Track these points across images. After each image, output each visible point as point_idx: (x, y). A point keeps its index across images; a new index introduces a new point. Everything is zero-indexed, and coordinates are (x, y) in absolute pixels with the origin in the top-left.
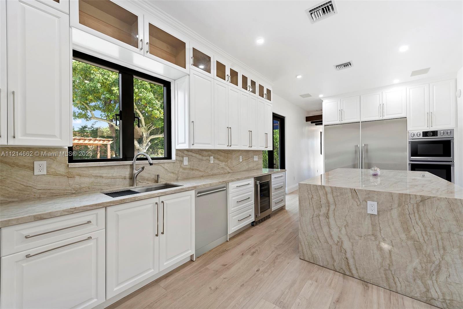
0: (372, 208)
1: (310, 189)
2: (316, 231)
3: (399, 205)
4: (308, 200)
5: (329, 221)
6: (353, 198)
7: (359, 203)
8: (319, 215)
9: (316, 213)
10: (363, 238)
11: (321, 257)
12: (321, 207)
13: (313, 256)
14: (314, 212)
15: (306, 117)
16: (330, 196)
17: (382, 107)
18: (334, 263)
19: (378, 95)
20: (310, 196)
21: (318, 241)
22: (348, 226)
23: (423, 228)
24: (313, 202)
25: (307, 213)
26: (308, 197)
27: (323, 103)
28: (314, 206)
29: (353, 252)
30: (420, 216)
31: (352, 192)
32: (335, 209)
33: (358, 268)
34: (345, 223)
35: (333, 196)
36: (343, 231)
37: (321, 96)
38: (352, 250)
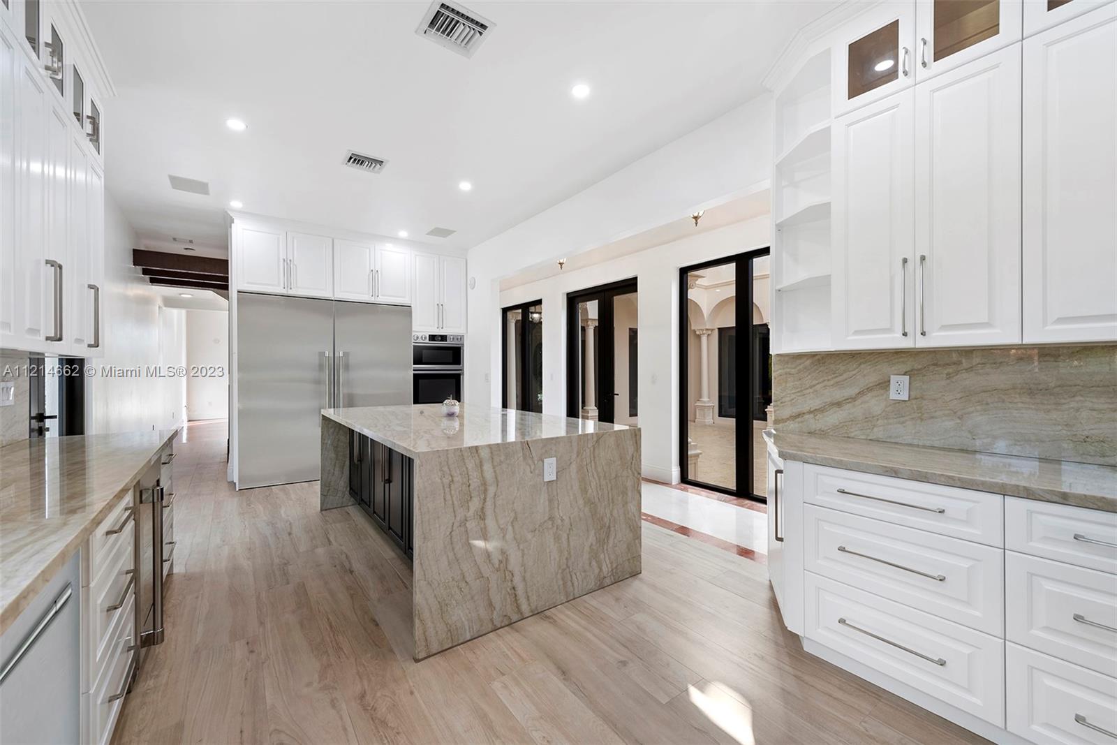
0: (550, 469)
1: (446, 463)
2: (460, 561)
3: (578, 454)
4: (442, 491)
5: (485, 524)
6: (525, 458)
7: (533, 467)
8: (466, 520)
9: (458, 518)
10: (537, 532)
11: (468, 620)
12: (469, 499)
13: (450, 630)
14: (455, 516)
16: (487, 467)
17: (374, 275)
18: (492, 614)
19: (368, 250)
20: (446, 481)
21: (463, 585)
22: (517, 519)
23: (598, 482)
24: (453, 492)
25: (437, 525)
26: (442, 483)
28: (456, 503)
29: (523, 568)
30: (595, 463)
31: (523, 449)
32: (495, 493)
33: (530, 594)
34: (512, 515)
35: (493, 465)
36: (510, 536)
37: (236, 204)
38: (522, 566)
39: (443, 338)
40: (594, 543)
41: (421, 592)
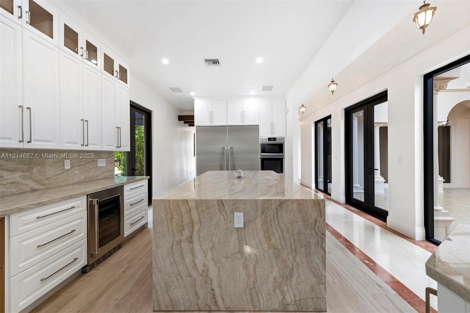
0: (239, 220)
1: (168, 207)
2: (177, 264)
3: (263, 213)
4: (166, 223)
5: (192, 246)
6: (220, 210)
7: (226, 217)
8: (181, 241)
9: (176, 239)
10: (229, 258)
11: (182, 299)
12: (182, 229)
13: (171, 301)
14: (174, 238)
15: (179, 116)
16: (194, 213)
17: (243, 114)
18: (198, 300)
19: (240, 103)
20: (169, 217)
21: (179, 278)
22: (214, 247)
23: (281, 234)
24: (173, 224)
25: (164, 241)
26: (167, 218)
27: (194, 102)
28: (174, 230)
29: (219, 279)
30: (278, 221)
31: (218, 205)
32: (199, 228)
33: (225, 297)
34: (211, 244)
35: (198, 212)
36: (209, 256)
37: (192, 94)
38: (218, 277)
39: (275, 139)
40: (278, 277)
41: (155, 275)
